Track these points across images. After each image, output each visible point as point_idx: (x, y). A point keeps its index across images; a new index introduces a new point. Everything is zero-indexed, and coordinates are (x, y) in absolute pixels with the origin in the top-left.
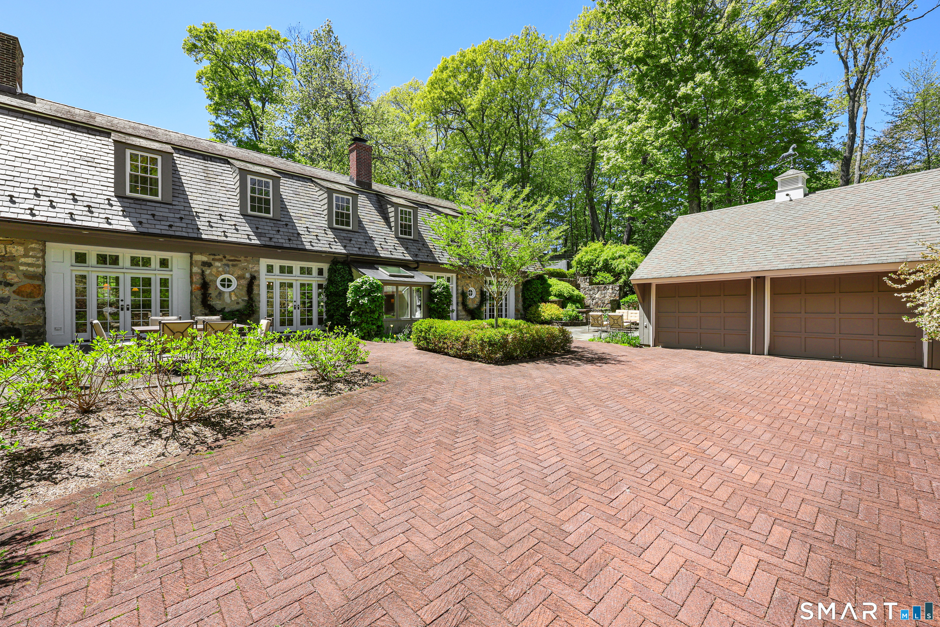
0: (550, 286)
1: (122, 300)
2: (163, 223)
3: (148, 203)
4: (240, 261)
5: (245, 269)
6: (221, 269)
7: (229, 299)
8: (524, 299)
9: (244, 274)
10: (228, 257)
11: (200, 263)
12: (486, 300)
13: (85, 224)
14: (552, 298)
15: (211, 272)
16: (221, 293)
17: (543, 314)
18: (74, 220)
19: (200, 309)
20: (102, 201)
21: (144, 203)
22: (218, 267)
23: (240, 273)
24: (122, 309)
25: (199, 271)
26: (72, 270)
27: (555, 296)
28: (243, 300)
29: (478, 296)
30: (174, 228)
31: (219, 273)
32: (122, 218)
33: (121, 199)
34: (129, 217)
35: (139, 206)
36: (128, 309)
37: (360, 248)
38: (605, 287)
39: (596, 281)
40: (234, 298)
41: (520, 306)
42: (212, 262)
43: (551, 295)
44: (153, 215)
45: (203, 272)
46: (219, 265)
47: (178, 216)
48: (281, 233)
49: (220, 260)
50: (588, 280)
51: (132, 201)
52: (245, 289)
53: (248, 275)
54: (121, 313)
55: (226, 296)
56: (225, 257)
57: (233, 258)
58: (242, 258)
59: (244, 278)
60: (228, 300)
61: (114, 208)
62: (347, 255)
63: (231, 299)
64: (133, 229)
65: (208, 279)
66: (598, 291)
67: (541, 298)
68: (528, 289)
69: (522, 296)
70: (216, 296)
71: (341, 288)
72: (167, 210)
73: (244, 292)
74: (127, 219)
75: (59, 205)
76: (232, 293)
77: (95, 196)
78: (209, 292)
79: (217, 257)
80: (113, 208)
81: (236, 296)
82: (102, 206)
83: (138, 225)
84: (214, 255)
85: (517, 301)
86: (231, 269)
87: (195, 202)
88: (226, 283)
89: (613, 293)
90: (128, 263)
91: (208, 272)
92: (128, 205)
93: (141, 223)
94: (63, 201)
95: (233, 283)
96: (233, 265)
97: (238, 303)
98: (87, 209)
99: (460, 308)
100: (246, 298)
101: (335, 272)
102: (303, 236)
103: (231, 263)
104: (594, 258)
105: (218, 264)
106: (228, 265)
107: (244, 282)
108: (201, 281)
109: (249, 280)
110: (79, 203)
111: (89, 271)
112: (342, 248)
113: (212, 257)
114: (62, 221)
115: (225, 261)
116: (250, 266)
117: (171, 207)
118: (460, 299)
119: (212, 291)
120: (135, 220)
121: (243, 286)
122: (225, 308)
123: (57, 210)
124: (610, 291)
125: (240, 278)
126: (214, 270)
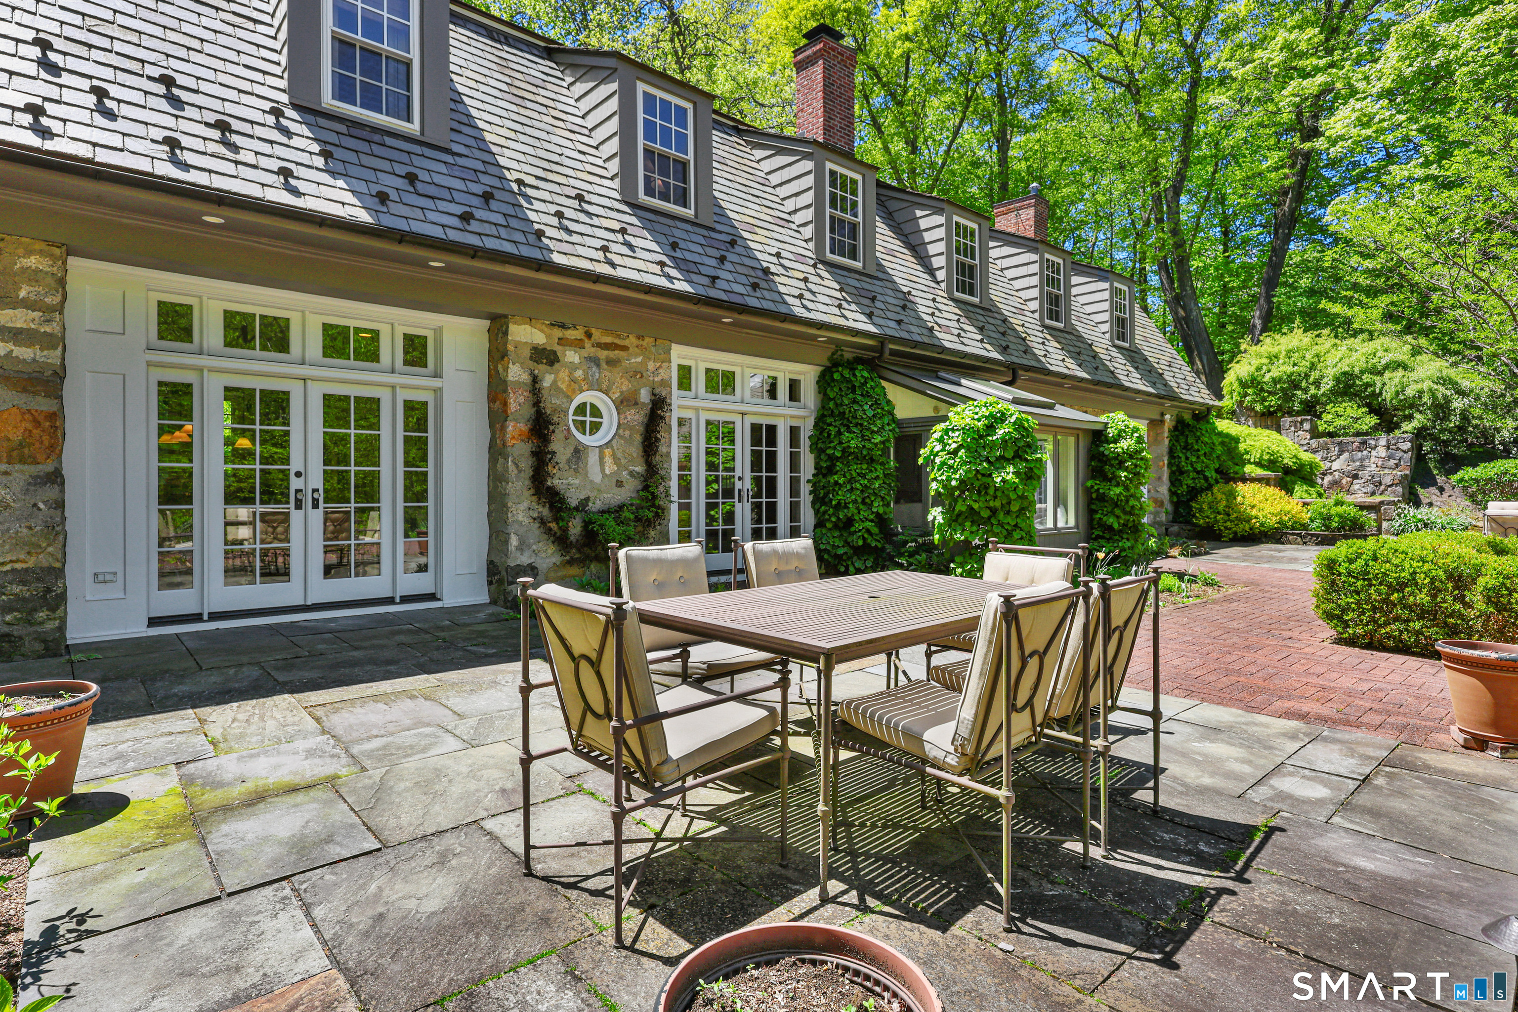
1: (298, 474)
2: (442, 205)
3: (389, 141)
4: (624, 348)
5: (637, 374)
6: (578, 373)
7: (597, 469)
8: (1177, 473)
9: (636, 392)
10: (597, 334)
11: (527, 353)
13: (218, 182)
14: (1254, 470)
15: (555, 382)
16: (577, 452)
17: (1254, 512)
18: (186, 167)
19: (526, 504)
20: (258, 116)
21: (377, 138)
22: (573, 368)
23: (626, 386)
24: (299, 505)
25: (525, 377)
26: (149, 364)
27: (1259, 464)
28: (631, 474)
30: (474, 226)
31: (576, 386)
32: (325, 178)
33: (311, 118)
34: (345, 175)
35: (363, 146)
36: (315, 505)
37: (899, 322)
38: (1364, 443)
39: (1322, 427)
40: (611, 467)
41: (1164, 491)
42: (558, 349)
43: (1244, 463)
44: (411, 178)
45: (535, 380)
46: (576, 360)
47: (478, 189)
48: (728, 266)
49: (578, 344)
50: (1307, 426)
51: (342, 128)
52: (638, 438)
53: (645, 396)
54: (296, 517)
55: (593, 458)
56: (589, 335)
57: (608, 339)
58: (631, 341)
59: (636, 404)
60: (595, 474)
61: (296, 142)
62: (882, 340)
63: (603, 470)
64: (364, 217)
65: (551, 402)
66: (1341, 452)
67: (1228, 471)
70: (568, 461)
71: (878, 439)
72: (443, 168)
73: (635, 450)
74: (341, 183)
75: (125, 110)
76: (608, 452)
77: (232, 95)
78: (553, 447)
79: (571, 334)
80: (292, 143)
81: (616, 460)
82: (259, 131)
83: (374, 203)
84: (563, 326)
86: (606, 373)
87: (507, 152)
88: (588, 419)
89: (1390, 457)
90: (315, 346)
91: (547, 381)
92: (333, 138)
93: (383, 198)
94: (137, 97)
95: (605, 421)
96: (611, 362)
97: (619, 484)
98: (216, 134)
100: (640, 469)
101: (853, 389)
102: (777, 279)
103: (603, 354)
104: (1303, 370)
105: (572, 356)
106: (595, 361)
107: (636, 417)
108: (528, 411)
109: (647, 410)
110: (189, 112)
111: (201, 370)
112: (863, 318)
113: (558, 333)
114: (144, 165)
115: (589, 350)
116: (651, 366)
117: (449, 159)
120: (362, 187)
121: (631, 428)
122: (587, 499)
123: (121, 125)
124: (1382, 452)
125: (623, 403)
126: (564, 374)
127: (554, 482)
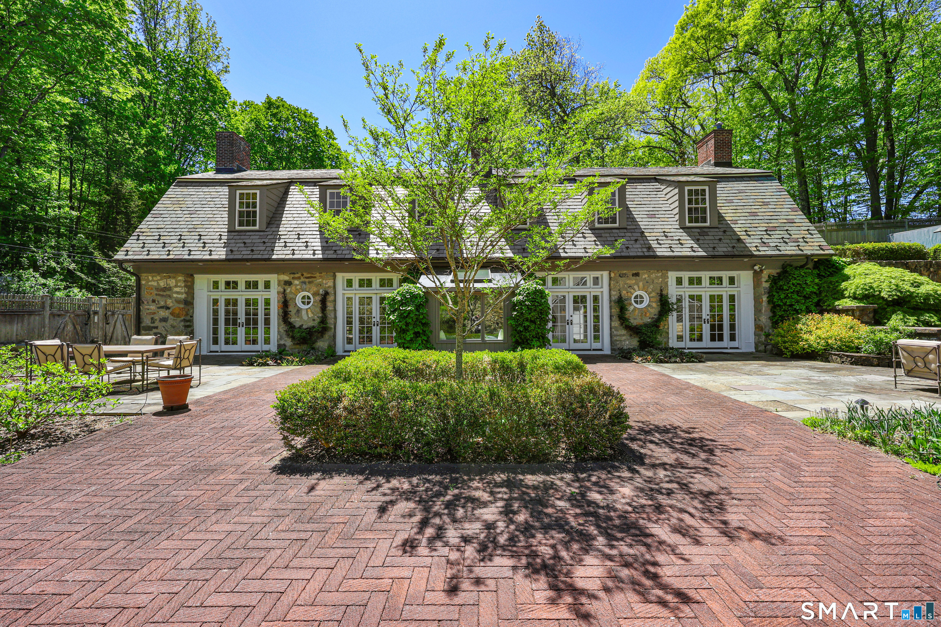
0: (847, 278)
1: (239, 319)
3: (247, 234)
4: (314, 277)
5: (320, 285)
6: (298, 287)
8: (774, 307)
9: (318, 291)
10: (305, 274)
11: (282, 283)
12: (670, 310)
14: (846, 303)
15: (291, 290)
16: (299, 311)
18: (190, 255)
20: (216, 237)
21: (244, 234)
22: (296, 285)
23: (315, 289)
24: (239, 326)
25: (282, 290)
26: (210, 295)
27: (854, 298)
28: (318, 317)
29: (654, 305)
31: (299, 291)
33: (230, 233)
35: (239, 237)
36: (243, 326)
40: (310, 315)
41: (764, 319)
42: (292, 281)
43: (843, 297)
45: (285, 291)
46: (298, 283)
47: (263, 241)
49: (299, 278)
51: (236, 234)
52: (320, 305)
53: (321, 292)
54: (239, 329)
55: (304, 313)
56: (303, 275)
57: (309, 275)
58: (318, 275)
59: (319, 294)
60: (305, 317)
63: (308, 316)
65: (289, 296)
67: (817, 304)
68: (781, 289)
69: (769, 302)
70: (295, 313)
73: (318, 310)
75: (188, 245)
76: (310, 310)
77: (214, 234)
78: (290, 310)
79: (296, 275)
81: (313, 313)
82: (214, 241)
84: (294, 273)
85: (757, 310)
86: (308, 286)
87: (285, 226)
88: (305, 300)
90: (243, 287)
91: (288, 291)
92: (232, 237)
93: (232, 251)
94: (192, 241)
95: (311, 300)
96: (310, 282)
97: (314, 320)
98: (203, 245)
99: (616, 324)
100: (320, 315)
103: (307, 280)
105: (296, 282)
106: (304, 283)
107: (318, 298)
108: (283, 299)
109: (322, 296)
110: (201, 241)
111: (220, 295)
113: (292, 276)
114: (182, 257)
115: (302, 279)
116: (324, 281)
118: (616, 311)
119: (292, 310)
121: (317, 302)
122: (302, 325)
123: (185, 249)
125: (314, 294)
126: (293, 288)
127: (292, 320)
